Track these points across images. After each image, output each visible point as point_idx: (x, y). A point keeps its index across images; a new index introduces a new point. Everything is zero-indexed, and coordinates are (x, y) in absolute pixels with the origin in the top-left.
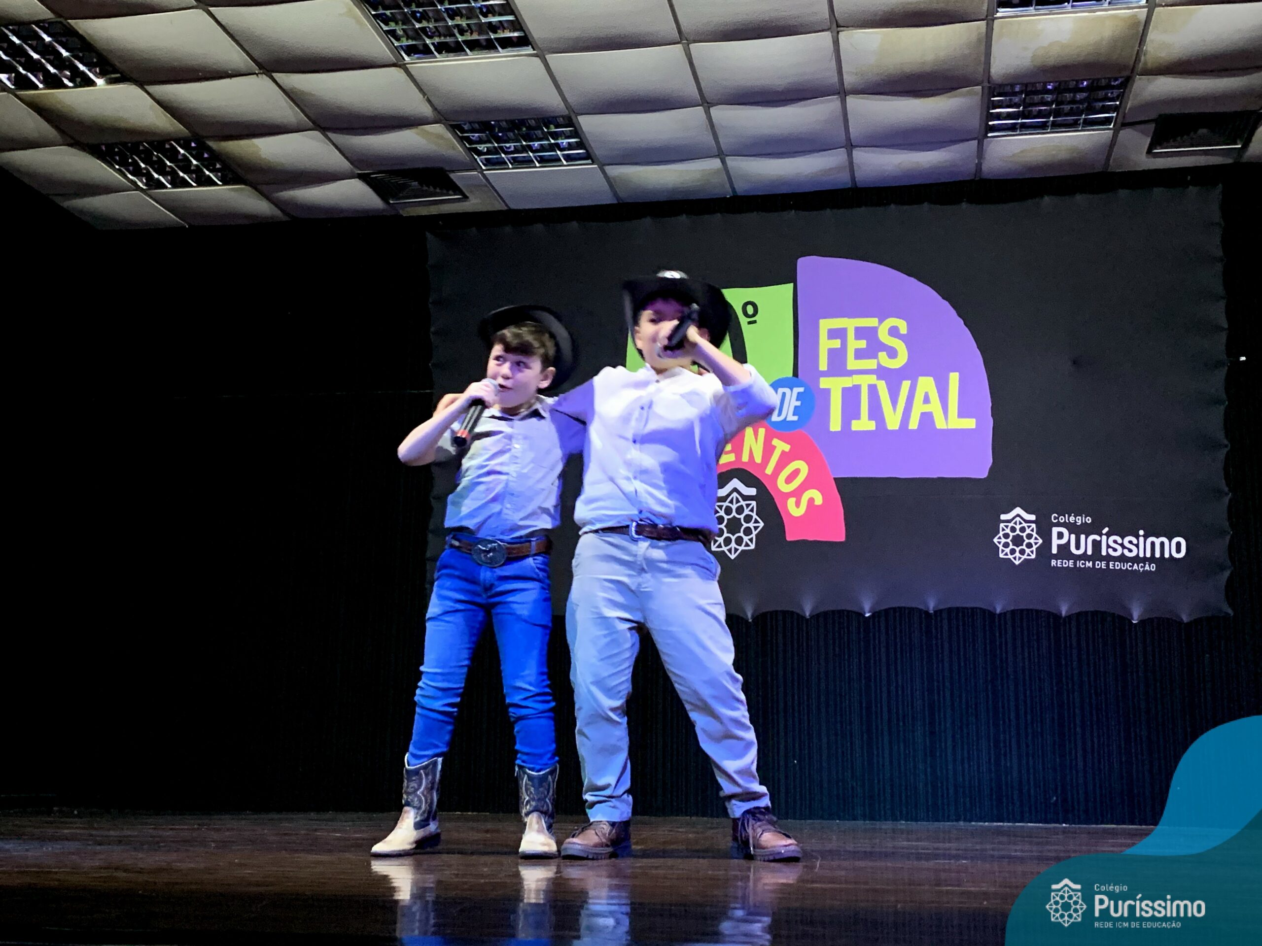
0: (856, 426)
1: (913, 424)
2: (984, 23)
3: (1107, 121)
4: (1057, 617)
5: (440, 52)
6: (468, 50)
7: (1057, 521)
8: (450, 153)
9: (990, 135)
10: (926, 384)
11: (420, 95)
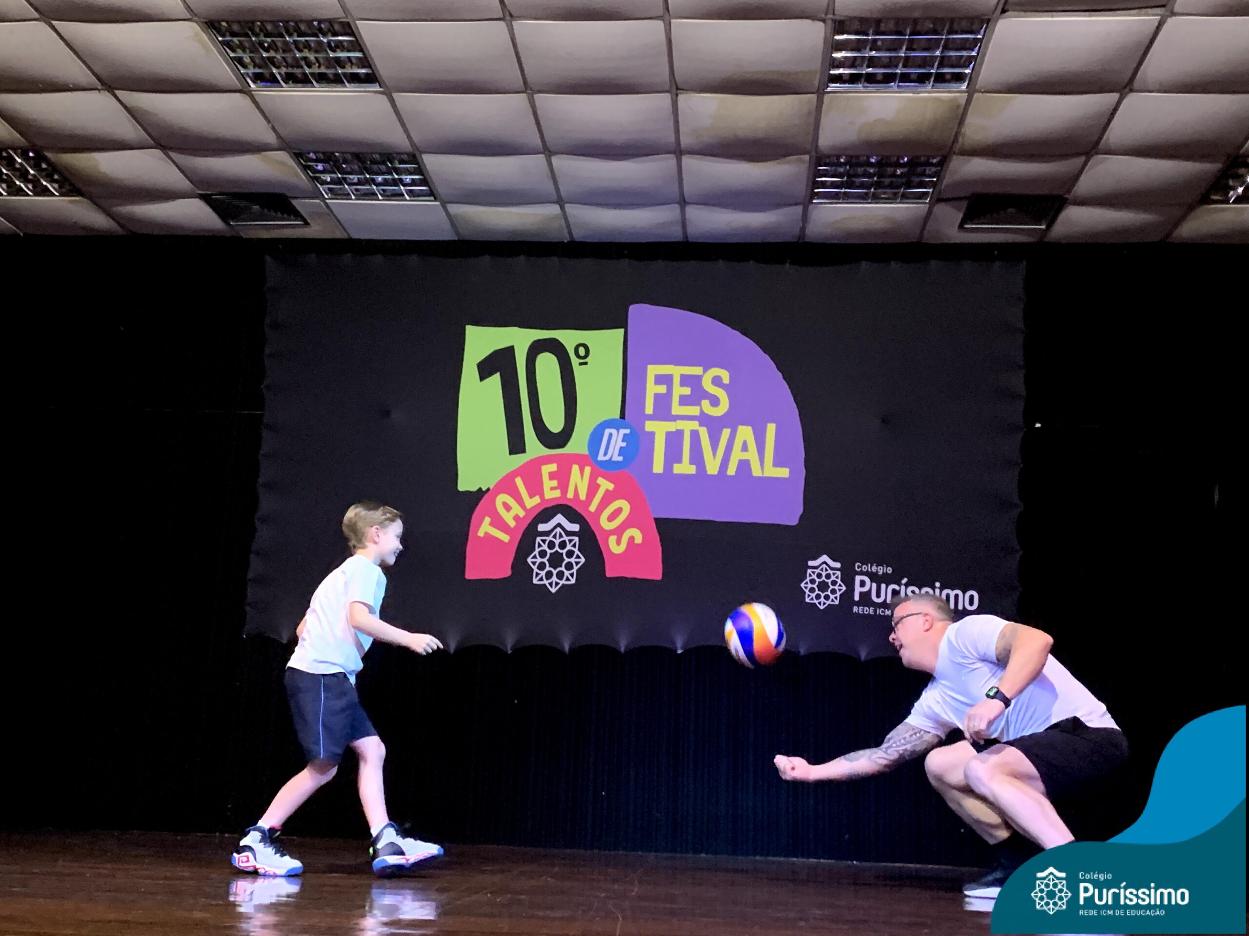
2: (815, 96)
3: (924, 195)
4: (855, 660)
5: (286, 83)
6: (314, 82)
7: (859, 569)
8: (293, 180)
9: (815, 201)
11: (265, 122)
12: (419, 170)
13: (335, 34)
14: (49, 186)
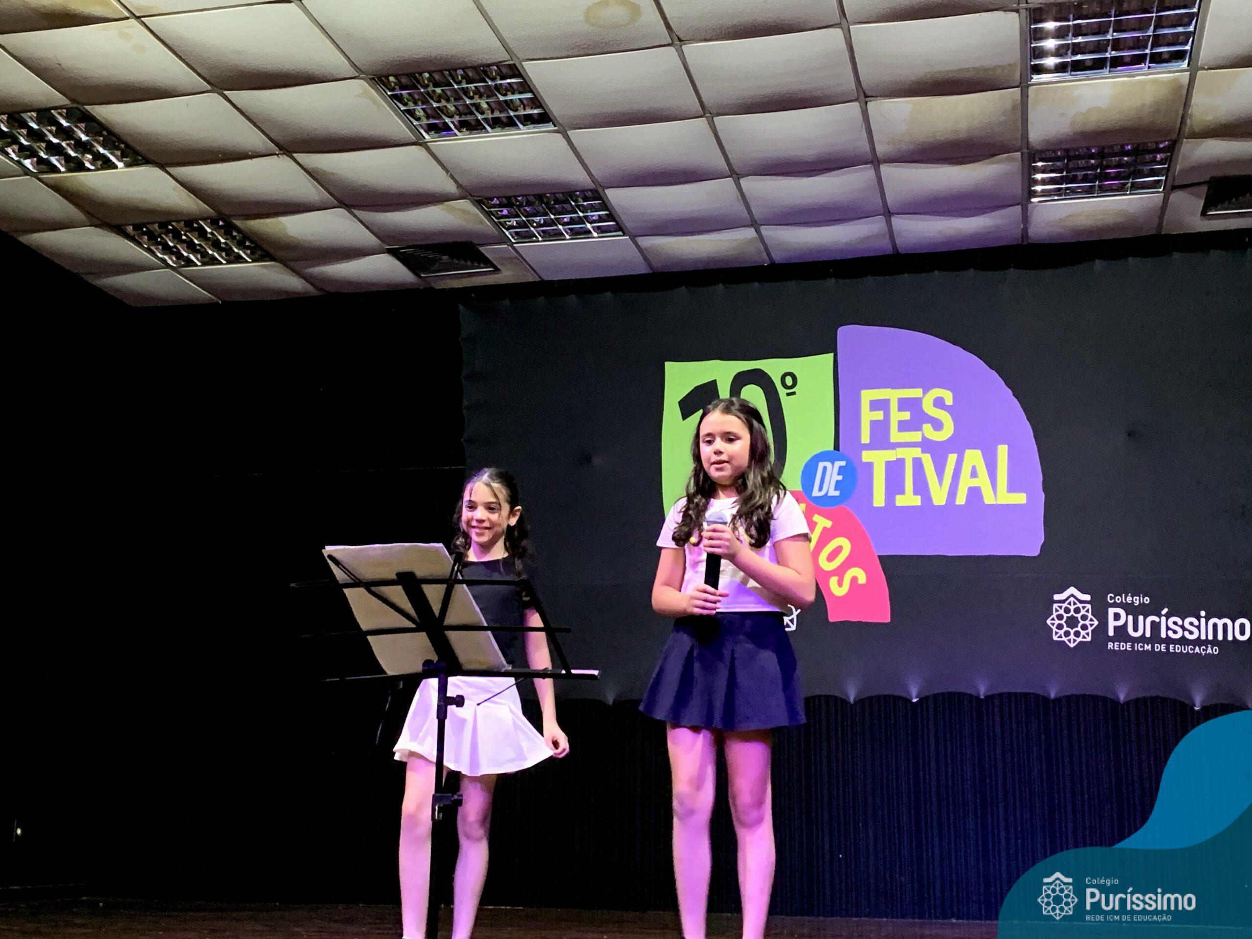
0: (901, 501)
1: (961, 499)
2: (1018, 90)
3: (1156, 184)
4: (1115, 703)
5: (459, 131)
6: (488, 128)
7: (1112, 601)
9: (1033, 200)
10: (974, 457)
11: (444, 172)
12: (605, 206)
13: (502, 78)
14: (241, 253)
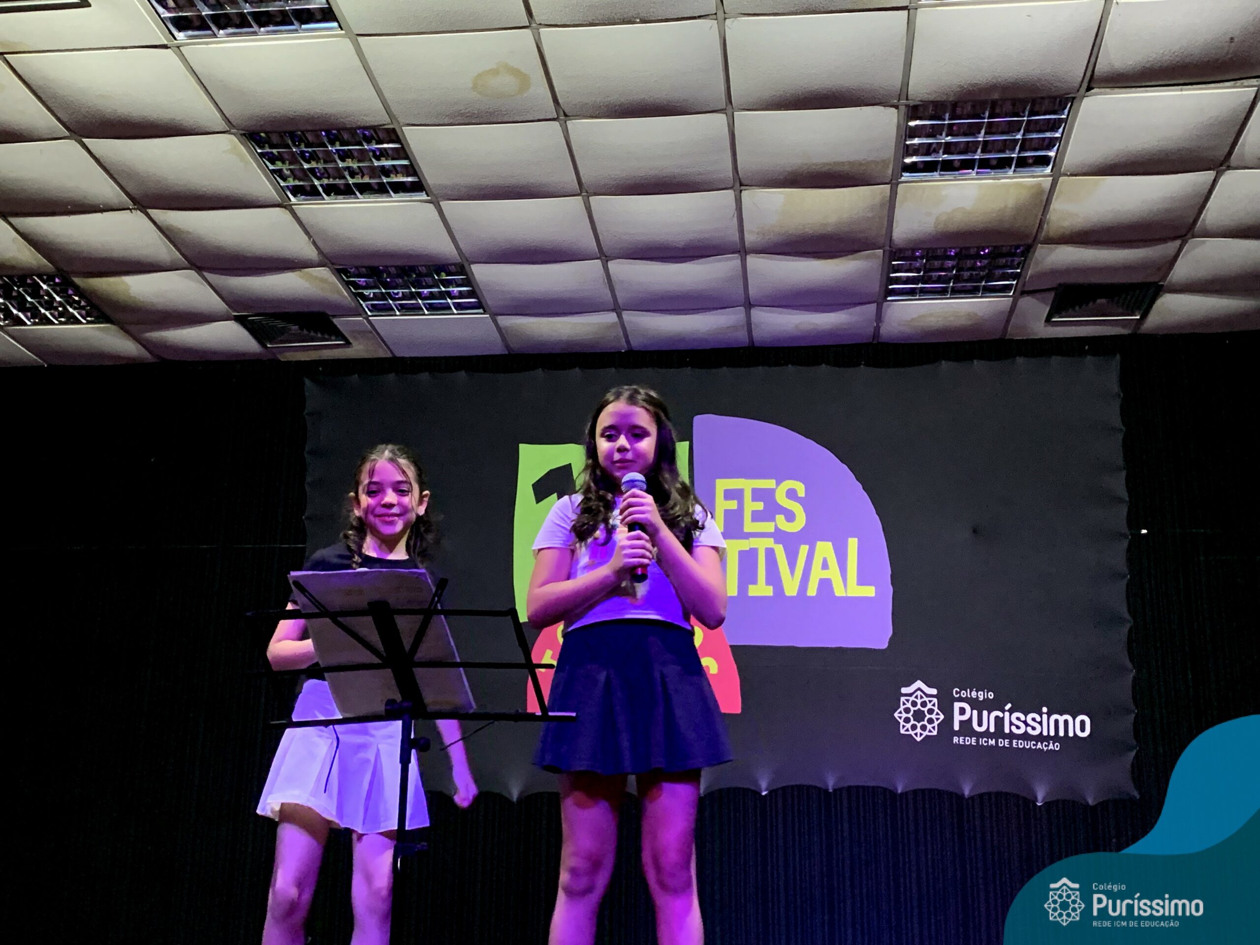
0: (753, 591)
1: (812, 591)
2: (888, 186)
3: (1007, 288)
4: (958, 796)
5: (328, 195)
6: (357, 193)
7: (958, 695)
8: (335, 297)
9: (889, 298)
10: (825, 549)
11: (306, 238)
12: (468, 281)
13: (378, 143)
14: (76, 313)
